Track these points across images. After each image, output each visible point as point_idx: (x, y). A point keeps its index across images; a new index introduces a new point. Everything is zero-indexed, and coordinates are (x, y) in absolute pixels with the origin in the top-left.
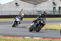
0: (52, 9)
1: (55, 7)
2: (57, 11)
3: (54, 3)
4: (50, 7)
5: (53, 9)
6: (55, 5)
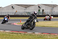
1: (40, 10)
2: (41, 13)
3: (39, 7)
4: (36, 9)
6: (40, 8)
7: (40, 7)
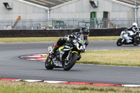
0: (87, 17)
1: (94, 13)
2: (99, 22)
3: (92, 3)
4: (83, 12)
5: (91, 17)
7: (96, 3)
